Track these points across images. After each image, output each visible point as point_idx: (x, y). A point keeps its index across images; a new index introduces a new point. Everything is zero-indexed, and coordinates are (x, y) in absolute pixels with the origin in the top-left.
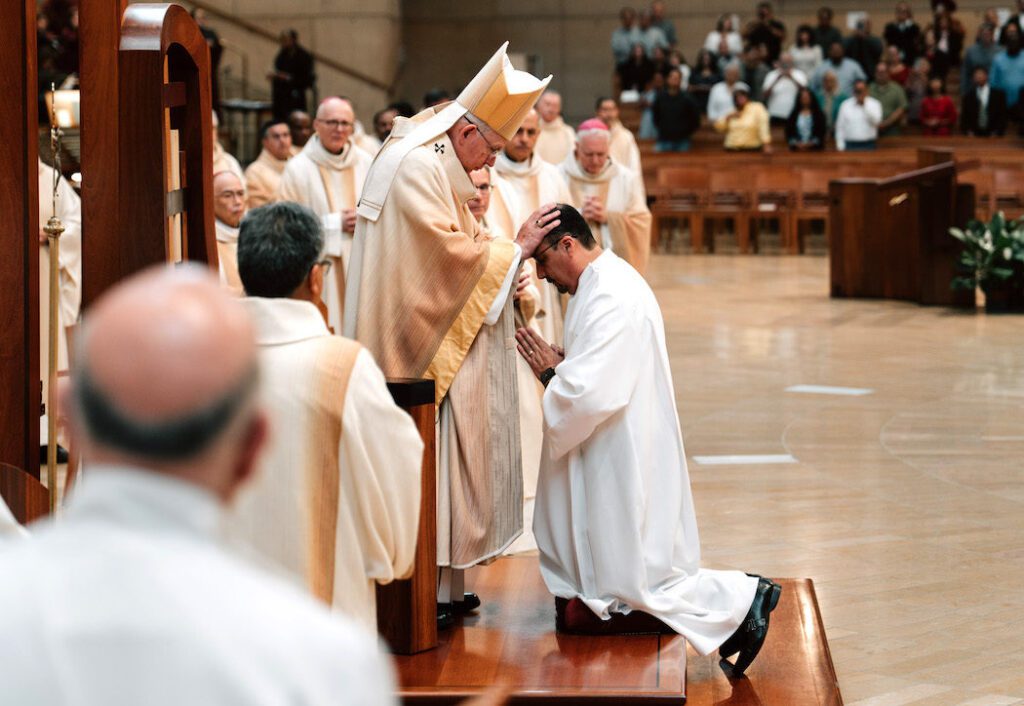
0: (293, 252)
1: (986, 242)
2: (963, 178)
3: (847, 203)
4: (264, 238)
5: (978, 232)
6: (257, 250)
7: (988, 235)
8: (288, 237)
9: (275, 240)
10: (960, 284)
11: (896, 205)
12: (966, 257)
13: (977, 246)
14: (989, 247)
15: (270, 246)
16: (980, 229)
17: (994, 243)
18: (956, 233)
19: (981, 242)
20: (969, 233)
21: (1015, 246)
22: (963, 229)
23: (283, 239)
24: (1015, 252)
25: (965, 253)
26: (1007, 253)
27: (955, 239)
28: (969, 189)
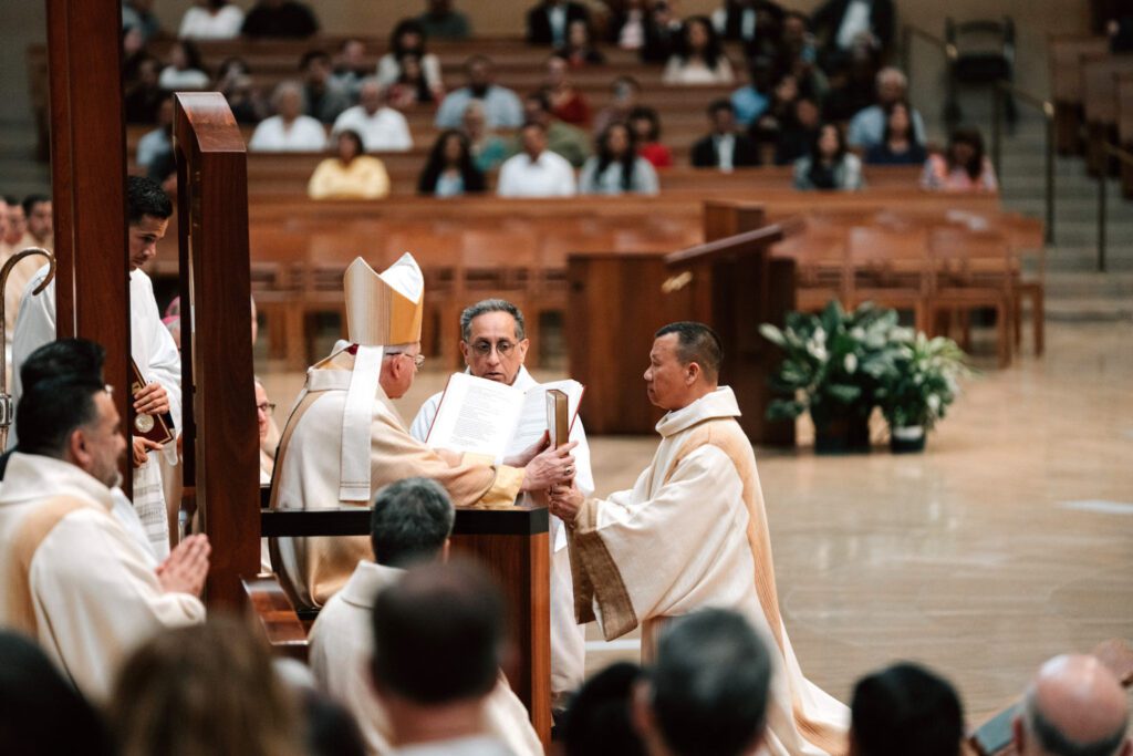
0: (433, 532)
1: (816, 345)
2: (781, 250)
3: (598, 286)
4: (407, 518)
5: (804, 331)
6: (401, 528)
7: (820, 335)
8: (429, 516)
9: (417, 520)
10: (779, 412)
11: (675, 292)
12: (789, 370)
13: (804, 355)
14: (820, 353)
15: (413, 526)
16: (804, 324)
17: (829, 345)
18: (771, 332)
19: (811, 347)
20: (791, 333)
21: (859, 350)
22: (781, 326)
23: (424, 519)
24: (860, 361)
25: (788, 364)
26: (851, 362)
27: (768, 343)
28: (787, 265)
